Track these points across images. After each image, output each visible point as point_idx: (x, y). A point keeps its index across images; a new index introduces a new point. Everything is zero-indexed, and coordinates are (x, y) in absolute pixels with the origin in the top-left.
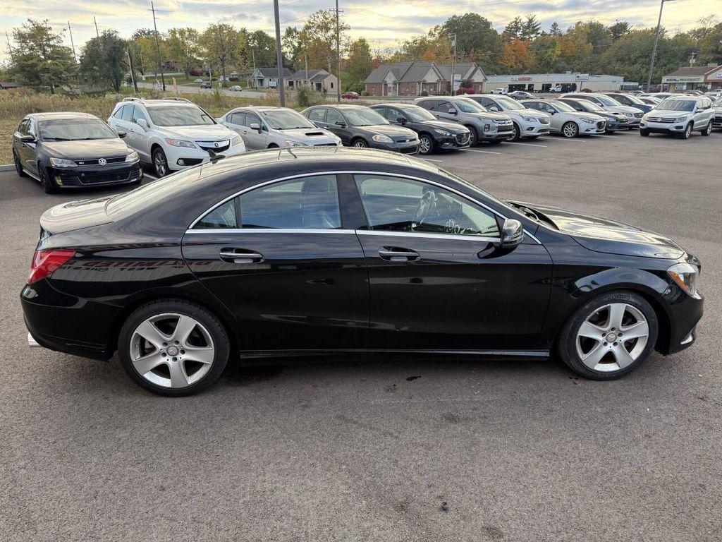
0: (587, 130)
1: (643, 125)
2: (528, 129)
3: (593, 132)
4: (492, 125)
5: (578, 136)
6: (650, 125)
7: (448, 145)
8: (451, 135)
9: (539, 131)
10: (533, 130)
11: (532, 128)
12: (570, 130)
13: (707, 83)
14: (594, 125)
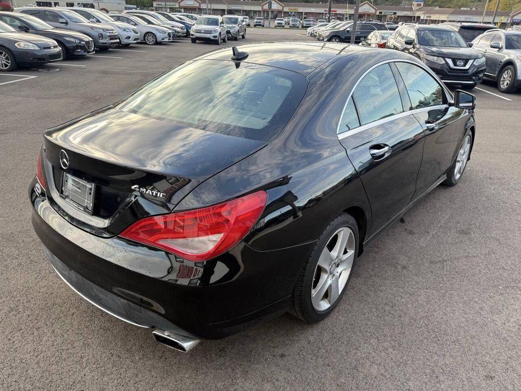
0: (163, 39)
1: (193, 35)
2: (126, 38)
3: (166, 40)
4: (104, 33)
5: (157, 43)
6: (198, 35)
7: (80, 51)
8: (80, 43)
9: (135, 40)
10: (130, 39)
11: (129, 37)
12: (150, 39)
13: (180, 8)
14: (166, 35)
